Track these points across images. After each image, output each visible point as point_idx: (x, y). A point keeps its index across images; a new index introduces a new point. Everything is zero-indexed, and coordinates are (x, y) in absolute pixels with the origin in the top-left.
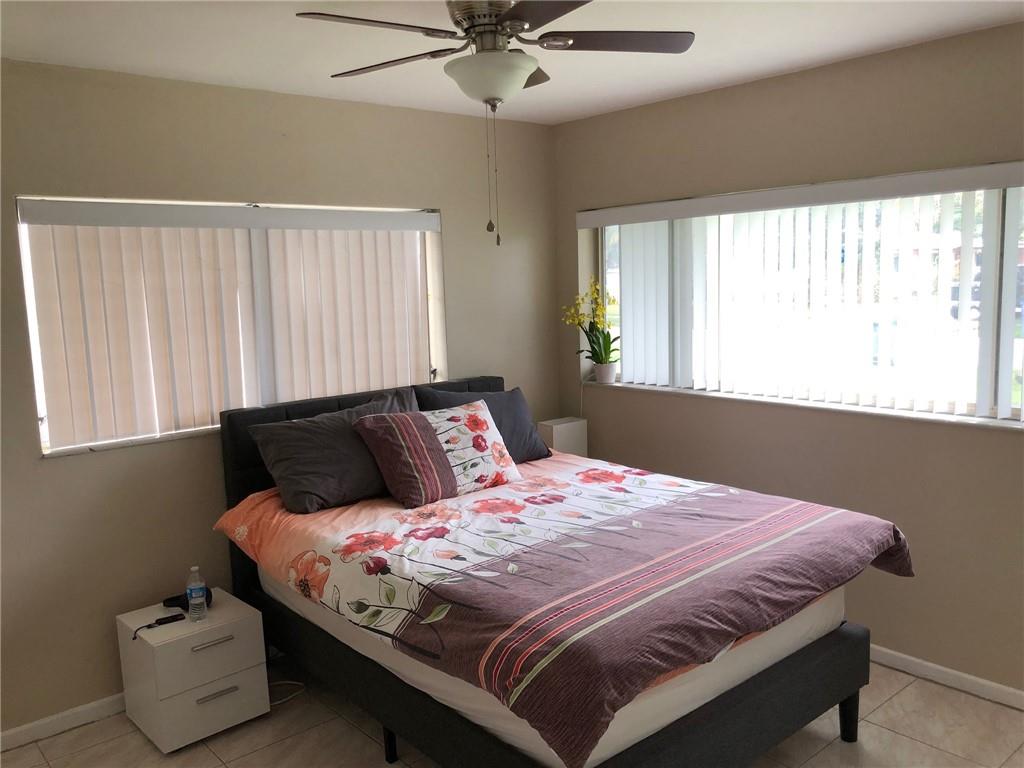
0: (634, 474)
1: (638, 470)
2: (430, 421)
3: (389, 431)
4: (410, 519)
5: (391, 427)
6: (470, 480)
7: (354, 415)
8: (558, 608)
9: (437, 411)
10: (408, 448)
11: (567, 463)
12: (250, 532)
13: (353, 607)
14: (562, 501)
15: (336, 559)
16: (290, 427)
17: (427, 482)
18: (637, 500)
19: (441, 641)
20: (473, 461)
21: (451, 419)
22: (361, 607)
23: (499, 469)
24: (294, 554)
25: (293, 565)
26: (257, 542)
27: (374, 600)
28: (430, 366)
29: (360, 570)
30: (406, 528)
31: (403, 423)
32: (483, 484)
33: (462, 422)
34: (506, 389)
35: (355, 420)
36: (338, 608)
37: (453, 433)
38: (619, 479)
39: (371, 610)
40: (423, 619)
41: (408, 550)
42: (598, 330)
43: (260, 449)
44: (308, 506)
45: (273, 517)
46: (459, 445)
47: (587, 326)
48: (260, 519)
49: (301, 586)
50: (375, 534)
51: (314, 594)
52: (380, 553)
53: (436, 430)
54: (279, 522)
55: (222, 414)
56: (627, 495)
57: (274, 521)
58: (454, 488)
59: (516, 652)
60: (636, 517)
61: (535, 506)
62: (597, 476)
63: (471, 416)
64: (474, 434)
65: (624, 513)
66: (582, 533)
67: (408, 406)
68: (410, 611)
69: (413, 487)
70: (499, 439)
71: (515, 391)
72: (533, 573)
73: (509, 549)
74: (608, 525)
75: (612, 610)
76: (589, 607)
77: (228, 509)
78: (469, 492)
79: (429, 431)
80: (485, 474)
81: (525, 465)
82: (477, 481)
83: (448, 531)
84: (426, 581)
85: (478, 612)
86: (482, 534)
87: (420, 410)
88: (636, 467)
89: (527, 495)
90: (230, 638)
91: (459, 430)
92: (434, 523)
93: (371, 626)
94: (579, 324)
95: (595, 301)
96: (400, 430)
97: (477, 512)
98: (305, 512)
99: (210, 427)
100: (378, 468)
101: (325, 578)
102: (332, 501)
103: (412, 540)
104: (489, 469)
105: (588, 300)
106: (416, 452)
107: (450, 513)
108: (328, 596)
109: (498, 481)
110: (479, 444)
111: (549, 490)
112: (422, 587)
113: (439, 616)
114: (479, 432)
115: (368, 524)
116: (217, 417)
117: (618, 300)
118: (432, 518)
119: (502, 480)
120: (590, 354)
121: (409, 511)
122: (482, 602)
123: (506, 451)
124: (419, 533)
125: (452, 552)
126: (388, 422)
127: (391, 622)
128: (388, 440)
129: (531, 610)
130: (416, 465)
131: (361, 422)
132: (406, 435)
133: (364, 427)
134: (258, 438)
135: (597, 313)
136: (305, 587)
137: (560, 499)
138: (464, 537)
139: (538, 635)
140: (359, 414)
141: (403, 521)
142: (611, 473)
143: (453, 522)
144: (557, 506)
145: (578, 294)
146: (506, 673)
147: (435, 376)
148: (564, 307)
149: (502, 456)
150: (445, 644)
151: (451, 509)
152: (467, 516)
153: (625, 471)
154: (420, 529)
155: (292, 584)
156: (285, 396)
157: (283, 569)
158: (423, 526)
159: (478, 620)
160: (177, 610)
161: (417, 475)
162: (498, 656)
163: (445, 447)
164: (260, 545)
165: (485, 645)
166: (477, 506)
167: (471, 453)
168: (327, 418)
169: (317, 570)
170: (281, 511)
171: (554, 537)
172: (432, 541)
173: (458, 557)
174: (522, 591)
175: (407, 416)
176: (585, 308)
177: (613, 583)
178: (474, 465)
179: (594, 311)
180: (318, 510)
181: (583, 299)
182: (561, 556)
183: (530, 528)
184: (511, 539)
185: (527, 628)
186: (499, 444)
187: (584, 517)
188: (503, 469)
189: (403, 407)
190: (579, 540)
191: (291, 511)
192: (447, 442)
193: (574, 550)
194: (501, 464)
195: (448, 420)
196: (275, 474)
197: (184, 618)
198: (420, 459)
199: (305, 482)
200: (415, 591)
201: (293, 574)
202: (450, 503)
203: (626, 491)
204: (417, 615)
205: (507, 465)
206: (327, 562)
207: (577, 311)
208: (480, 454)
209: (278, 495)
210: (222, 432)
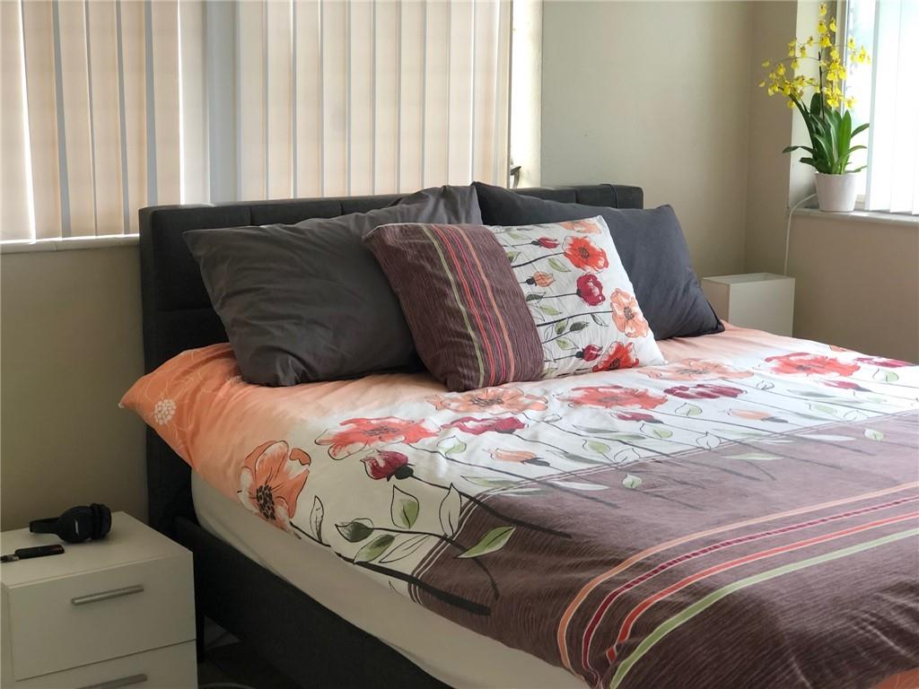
0: (876, 363)
1: (883, 360)
2: (502, 243)
3: (426, 251)
4: (454, 405)
5: (431, 246)
6: (568, 353)
7: (367, 224)
8: (710, 542)
9: (515, 228)
10: (459, 286)
11: (752, 343)
12: (180, 409)
13: (345, 532)
14: (735, 396)
15: (320, 455)
16: (253, 237)
17: (489, 349)
18: (878, 401)
19: (494, 585)
20: (576, 320)
21: (542, 243)
22: (358, 532)
23: (622, 338)
24: (250, 447)
25: (249, 462)
26: (191, 427)
27: (380, 518)
28: (510, 162)
29: (361, 471)
30: (447, 416)
31: (452, 241)
32: (592, 364)
33: (559, 249)
34: (646, 206)
35: (369, 231)
36: (319, 533)
37: (542, 267)
38: (848, 370)
39: (375, 536)
40: (465, 550)
41: (447, 444)
42: (827, 110)
43: (203, 274)
44: (280, 374)
45: (218, 389)
46: (552, 290)
47: (807, 101)
48: (197, 390)
49: (258, 498)
50: (392, 420)
51: (281, 511)
52: (397, 446)
53: (511, 259)
54: (229, 396)
55: (142, 212)
56: (857, 393)
57: (221, 394)
58: (539, 362)
59: (627, 603)
60: (871, 424)
61: (684, 400)
62: (804, 365)
63: (576, 241)
64: (580, 273)
65: (850, 417)
66: (767, 441)
67: (463, 217)
68: (443, 538)
69: (465, 355)
70: (628, 288)
71: (664, 212)
72: (668, 489)
73: (630, 455)
74: (818, 432)
75: (809, 553)
76: (767, 544)
77: (146, 374)
78: (565, 375)
79: (499, 260)
80: (597, 344)
81: (672, 342)
82: (580, 355)
83: (521, 426)
84: (474, 490)
85: (562, 539)
86: (583, 433)
87: (484, 224)
88: (880, 355)
89: (670, 385)
90: (137, 590)
91: (553, 264)
92: (496, 412)
93: (375, 562)
94: (793, 98)
95: (826, 54)
96: (446, 253)
97: (577, 403)
98: (274, 383)
99: (122, 236)
100: (404, 319)
101: (301, 484)
102: (320, 369)
103: (456, 431)
104: (606, 336)
105: (812, 51)
106: (471, 292)
107: (527, 401)
108: (304, 513)
109: (620, 360)
110: (588, 291)
111: (713, 380)
112: (465, 500)
113: (494, 544)
114: (589, 270)
115: (381, 406)
116: (135, 221)
117: (869, 52)
118: (495, 406)
119: (628, 359)
120: (809, 155)
121: (455, 395)
122: (572, 525)
123: (636, 309)
124: (470, 425)
125: (525, 453)
126: (425, 237)
127: (409, 556)
128: (423, 268)
129: (659, 540)
130: (471, 317)
131: (379, 235)
132: (456, 261)
133: (383, 242)
134: (200, 253)
135: (830, 77)
136: (265, 500)
137: (733, 393)
138: (548, 434)
139: (668, 578)
140: (374, 221)
141: (441, 406)
142: (835, 360)
143: (531, 413)
144: (724, 401)
145: (794, 38)
146: (606, 637)
147: (517, 179)
148: (767, 64)
149: (630, 316)
150: (500, 589)
151: (528, 396)
152: (556, 407)
153: (859, 359)
154: (470, 419)
155: (244, 498)
156: (251, 193)
157: (230, 472)
158: (477, 416)
159: (561, 552)
160: (52, 539)
161: (472, 334)
162: (594, 608)
163: (527, 290)
164: (195, 433)
165: (571, 592)
166: (578, 394)
167: (573, 305)
168: (320, 225)
169: (288, 473)
170: (232, 380)
171: (714, 443)
172: (491, 437)
173: (534, 461)
174: (646, 514)
175: (461, 229)
176: (806, 67)
177: (817, 513)
178: (577, 327)
179: (822, 73)
180: (297, 383)
181: (803, 49)
182: (725, 470)
183: (670, 429)
184: (635, 442)
185: (649, 567)
186: (627, 296)
187: (772, 419)
188: (631, 340)
189: (455, 215)
190: (761, 450)
191: (250, 381)
192: (530, 281)
193: (751, 463)
194: (628, 330)
195: (534, 243)
196: (227, 315)
197: (62, 552)
198: (480, 306)
199: (276, 332)
200: (454, 506)
201: (247, 479)
202: (528, 388)
203: (858, 388)
204: (453, 546)
205: (638, 334)
206: (305, 459)
207: (790, 73)
208: (588, 308)
209: (230, 355)
210: (139, 246)
